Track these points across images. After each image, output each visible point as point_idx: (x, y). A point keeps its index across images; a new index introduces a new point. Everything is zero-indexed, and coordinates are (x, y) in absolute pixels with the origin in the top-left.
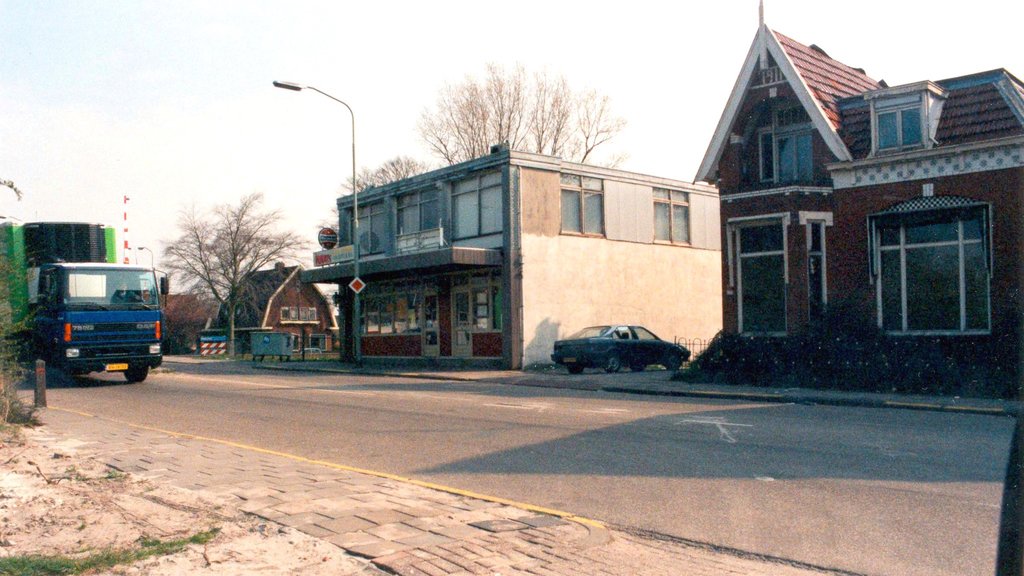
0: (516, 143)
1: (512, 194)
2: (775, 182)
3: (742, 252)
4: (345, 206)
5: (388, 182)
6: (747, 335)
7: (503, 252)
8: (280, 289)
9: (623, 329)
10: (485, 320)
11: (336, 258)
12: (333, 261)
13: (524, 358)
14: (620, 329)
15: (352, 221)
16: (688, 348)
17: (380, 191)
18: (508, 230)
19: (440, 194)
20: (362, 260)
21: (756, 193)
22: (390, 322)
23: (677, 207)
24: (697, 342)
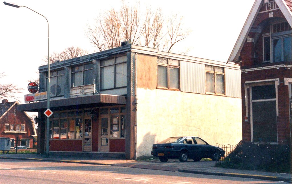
0: (135, 40)
1: (132, 67)
2: (271, 62)
3: (253, 99)
4: (43, 71)
5: (67, 59)
6: (256, 143)
7: (127, 97)
8: (4, 114)
9: (189, 139)
10: (116, 132)
11: (37, 98)
12: (35, 100)
13: (137, 153)
14: (188, 139)
15: (47, 79)
16: (224, 149)
17: (62, 63)
18: (129, 86)
19: (95, 66)
20: (51, 100)
21: (260, 68)
22: (66, 133)
23: (218, 75)
24: (229, 146)
